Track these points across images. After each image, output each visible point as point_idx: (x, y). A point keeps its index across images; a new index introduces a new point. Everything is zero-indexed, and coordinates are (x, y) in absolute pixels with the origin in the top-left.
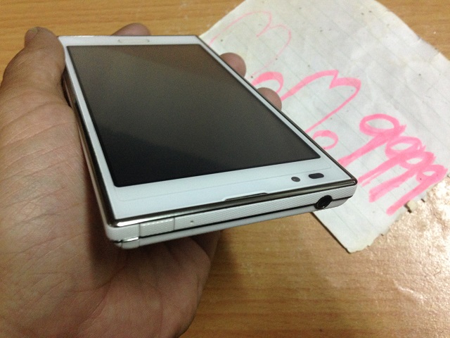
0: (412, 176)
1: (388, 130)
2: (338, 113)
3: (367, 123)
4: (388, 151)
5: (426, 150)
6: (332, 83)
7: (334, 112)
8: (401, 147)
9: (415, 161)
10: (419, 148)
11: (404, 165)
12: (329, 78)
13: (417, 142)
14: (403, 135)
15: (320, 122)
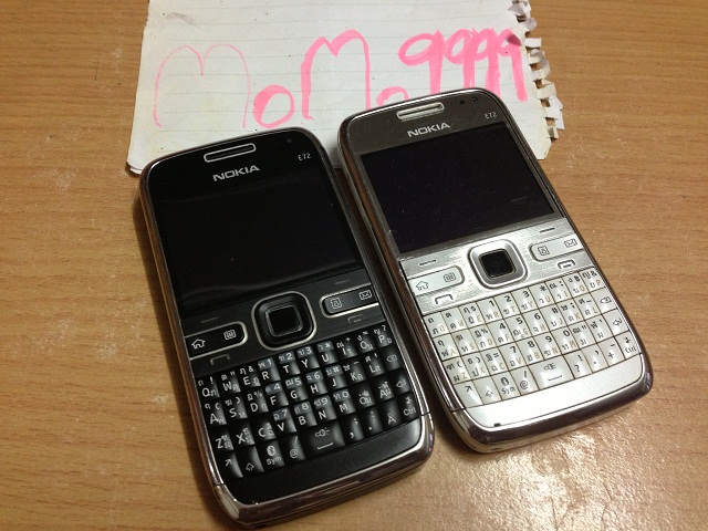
0: (497, 58)
1: (430, 47)
2: (372, 69)
3: (407, 55)
4: (454, 60)
5: (479, 31)
6: (332, 50)
7: (368, 71)
8: (458, 48)
9: (482, 46)
10: (471, 35)
11: (481, 57)
12: (324, 49)
13: (462, 33)
14: (446, 39)
15: (368, 90)
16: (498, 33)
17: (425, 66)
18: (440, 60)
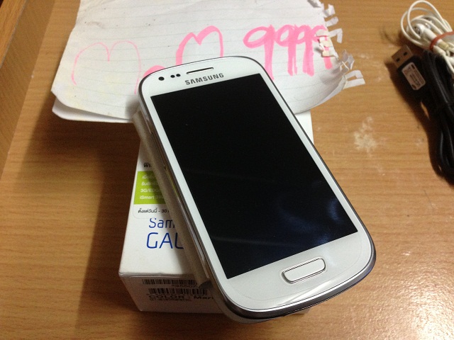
16: (312, 28)
17: (262, 48)
18: (272, 44)
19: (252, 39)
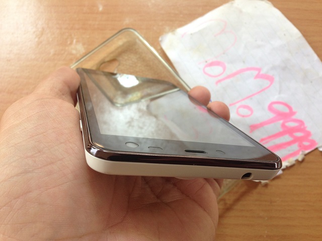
0: (295, 143)
1: (285, 113)
3: (274, 105)
4: (283, 125)
5: (308, 129)
6: (256, 76)
7: (253, 95)
8: (291, 124)
9: (299, 134)
10: (302, 127)
11: (292, 136)
13: (301, 122)
14: (294, 117)
16: (311, 138)
17: (271, 115)
18: (280, 120)
19: (276, 106)
